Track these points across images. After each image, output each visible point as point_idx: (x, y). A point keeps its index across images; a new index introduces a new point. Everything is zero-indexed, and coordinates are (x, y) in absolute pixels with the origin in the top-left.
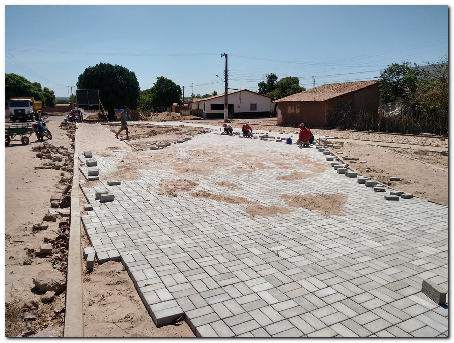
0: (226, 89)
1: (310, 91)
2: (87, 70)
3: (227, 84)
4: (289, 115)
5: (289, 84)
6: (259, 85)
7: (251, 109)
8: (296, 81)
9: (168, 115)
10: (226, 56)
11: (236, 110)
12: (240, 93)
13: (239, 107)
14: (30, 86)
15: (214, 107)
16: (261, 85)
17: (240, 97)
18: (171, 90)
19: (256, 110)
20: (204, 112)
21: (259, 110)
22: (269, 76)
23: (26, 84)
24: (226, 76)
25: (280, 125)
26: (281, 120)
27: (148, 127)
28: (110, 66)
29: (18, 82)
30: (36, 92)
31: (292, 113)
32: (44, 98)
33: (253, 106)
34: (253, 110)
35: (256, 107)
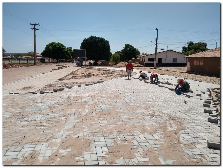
0: (156, 49)
1: (213, 51)
2: (85, 40)
3: (157, 46)
4: (195, 66)
5: (199, 47)
6: (183, 48)
7: (173, 62)
8: (205, 45)
9: (123, 64)
10: (157, 29)
11: (163, 62)
12: (167, 52)
13: (165, 60)
14: (65, 49)
15: (150, 60)
16: (184, 48)
17: (167, 54)
18: (131, 51)
19: (176, 62)
20: (144, 62)
21: (178, 62)
22: (189, 43)
23: (63, 47)
24: (157, 41)
25: (188, 72)
26: (189, 69)
27: (103, 70)
28: (96, 37)
29: (60, 46)
30: (67, 51)
31: (197, 65)
32: (71, 54)
33: (175, 60)
34: (174, 62)
35: (176, 61)
